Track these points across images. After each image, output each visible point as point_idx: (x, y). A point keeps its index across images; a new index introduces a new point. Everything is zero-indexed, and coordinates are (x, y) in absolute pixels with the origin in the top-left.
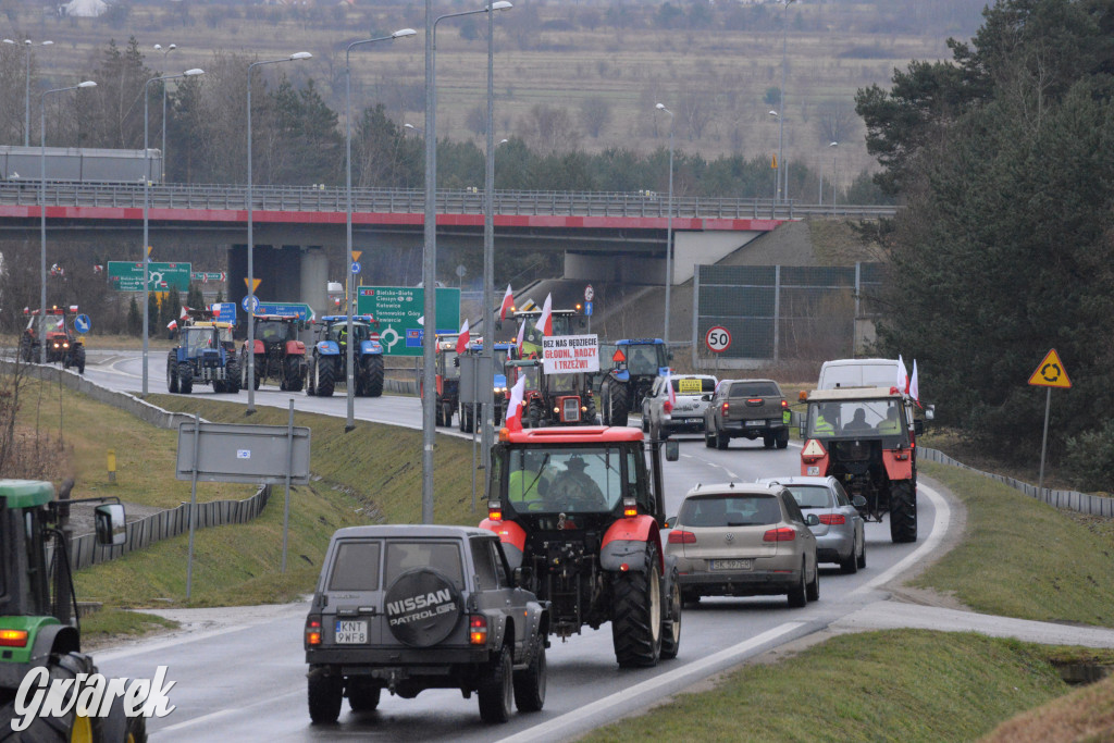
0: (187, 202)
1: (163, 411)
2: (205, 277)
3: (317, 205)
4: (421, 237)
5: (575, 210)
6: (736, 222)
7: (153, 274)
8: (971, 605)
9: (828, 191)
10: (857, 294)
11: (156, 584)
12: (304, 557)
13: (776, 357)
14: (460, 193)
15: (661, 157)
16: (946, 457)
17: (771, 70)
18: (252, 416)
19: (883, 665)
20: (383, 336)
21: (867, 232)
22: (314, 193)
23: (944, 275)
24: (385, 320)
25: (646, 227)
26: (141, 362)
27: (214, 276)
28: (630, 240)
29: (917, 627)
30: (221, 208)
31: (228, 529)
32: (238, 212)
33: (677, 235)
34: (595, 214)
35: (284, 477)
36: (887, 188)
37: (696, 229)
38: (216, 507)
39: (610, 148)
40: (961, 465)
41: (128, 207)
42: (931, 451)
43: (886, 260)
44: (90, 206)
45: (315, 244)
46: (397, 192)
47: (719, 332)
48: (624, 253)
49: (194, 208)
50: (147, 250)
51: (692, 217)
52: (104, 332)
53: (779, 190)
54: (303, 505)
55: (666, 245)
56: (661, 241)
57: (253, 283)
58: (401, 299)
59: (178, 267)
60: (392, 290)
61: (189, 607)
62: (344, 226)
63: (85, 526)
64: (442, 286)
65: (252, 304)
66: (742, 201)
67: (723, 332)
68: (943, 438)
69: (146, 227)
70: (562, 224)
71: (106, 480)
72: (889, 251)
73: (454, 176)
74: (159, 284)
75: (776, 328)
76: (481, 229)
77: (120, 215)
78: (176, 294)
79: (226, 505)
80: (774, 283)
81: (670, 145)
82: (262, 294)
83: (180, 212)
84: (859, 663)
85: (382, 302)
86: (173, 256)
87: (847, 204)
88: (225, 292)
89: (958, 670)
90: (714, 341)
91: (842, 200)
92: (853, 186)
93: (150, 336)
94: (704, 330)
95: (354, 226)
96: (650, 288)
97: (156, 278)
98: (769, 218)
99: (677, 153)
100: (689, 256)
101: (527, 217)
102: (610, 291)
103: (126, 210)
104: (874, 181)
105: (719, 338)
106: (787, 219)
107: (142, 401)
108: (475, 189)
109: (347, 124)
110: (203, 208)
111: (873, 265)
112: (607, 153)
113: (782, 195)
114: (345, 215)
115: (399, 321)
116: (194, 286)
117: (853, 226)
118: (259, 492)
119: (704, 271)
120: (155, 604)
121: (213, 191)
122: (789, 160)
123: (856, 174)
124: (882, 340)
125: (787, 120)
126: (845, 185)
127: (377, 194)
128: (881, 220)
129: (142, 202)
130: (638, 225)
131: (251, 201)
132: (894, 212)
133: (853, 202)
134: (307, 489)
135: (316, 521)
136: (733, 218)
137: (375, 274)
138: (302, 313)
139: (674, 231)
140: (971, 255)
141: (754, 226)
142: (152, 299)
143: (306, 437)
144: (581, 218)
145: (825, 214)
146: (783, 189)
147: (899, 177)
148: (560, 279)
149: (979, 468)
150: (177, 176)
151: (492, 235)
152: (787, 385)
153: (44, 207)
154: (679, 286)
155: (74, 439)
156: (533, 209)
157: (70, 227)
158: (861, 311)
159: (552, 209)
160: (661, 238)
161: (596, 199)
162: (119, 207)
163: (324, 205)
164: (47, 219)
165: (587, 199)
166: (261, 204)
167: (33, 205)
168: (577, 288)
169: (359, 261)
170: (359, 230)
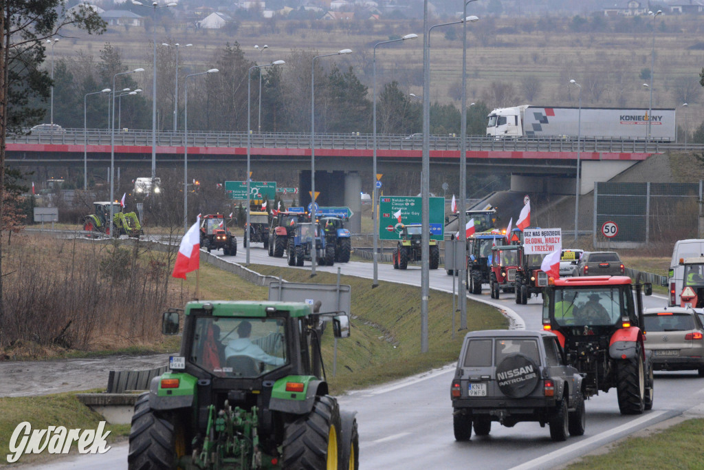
0: (274, 144)
1: (260, 275)
2: (285, 190)
3: (354, 145)
4: (420, 165)
5: (518, 147)
6: (622, 155)
7: (253, 189)
9: (681, 135)
10: (701, 200)
12: (347, 367)
13: (647, 241)
14: (445, 137)
17: (644, 58)
18: (314, 278)
20: (396, 228)
22: (352, 138)
25: (563, 158)
27: (290, 190)
28: (553, 166)
30: (295, 148)
32: (306, 150)
33: (583, 163)
34: (532, 150)
37: (595, 159)
41: (238, 147)
44: (214, 146)
45: (351, 170)
46: (405, 137)
47: (610, 225)
48: (549, 174)
49: (278, 148)
50: (249, 173)
51: (593, 152)
55: (576, 169)
56: (573, 167)
57: (314, 195)
58: (408, 204)
59: (269, 184)
60: (402, 198)
62: (372, 158)
64: (433, 196)
65: (313, 206)
66: (625, 142)
67: (613, 225)
69: (249, 160)
70: (509, 156)
73: (442, 126)
74: (256, 195)
75: (648, 222)
76: (458, 160)
77: (233, 152)
80: (646, 194)
82: (322, 201)
83: (269, 150)
84: (703, 437)
85: (395, 206)
86: (265, 178)
87: (692, 142)
88: (297, 200)
90: (607, 230)
91: (690, 140)
92: (697, 132)
94: (601, 223)
95: (378, 158)
96: (565, 197)
97: (255, 191)
98: (642, 152)
100: (591, 177)
101: (487, 152)
102: (540, 199)
103: (236, 149)
105: (610, 229)
106: (654, 152)
107: (247, 269)
108: (454, 135)
109: (373, 95)
110: (284, 148)
114: (372, 151)
115: (406, 218)
116: (278, 196)
117: (697, 156)
119: (601, 186)
121: (291, 137)
123: (699, 123)
125: (655, 90)
126: (692, 131)
127: (392, 138)
129: (246, 143)
130: (558, 157)
131: (314, 143)
133: (696, 142)
135: (354, 344)
136: (620, 152)
137: (391, 187)
138: (346, 213)
139: (581, 160)
141: (632, 158)
143: (348, 291)
144: (522, 153)
145: (679, 149)
148: (508, 191)
150: (268, 128)
151: (465, 163)
152: (655, 258)
153: (186, 147)
154: (584, 195)
155: (204, 293)
156: (491, 147)
157: (202, 160)
158: (702, 212)
159: (503, 147)
160: (573, 165)
161: (532, 140)
162: (232, 147)
163: (359, 145)
164: (188, 155)
165: (525, 140)
166: (320, 145)
167: (179, 146)
168: (519, 196)
169: (381, 180)
170: (381, 161)
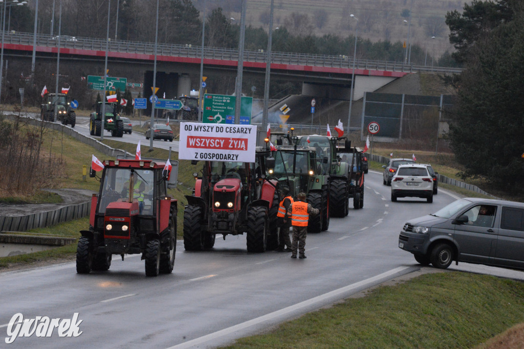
0: (127, 50)
1: (110, 148)
2: (133, 85)
3: (187, 54)
4: (236, 72)
5: (309, 63)
6: (385, 72)
7: (109, 83)
9: (430, 60)
10: (441, 109)
13: (400, 138)
14: (255, 52)
15: (351, 39)
16: (479, 189)
17: (405, 1)
18: (151, 153)
19: (446, 289)
20: (215, 118)
21: (447, 80)
22: (186, 48)
23: (483, 103)
24: (216, 110)
25: (342, 72)
27: (137, 85)
28: (334, 78)
30: (142, 53)
32: (150, 56)
33: (356, 77)
34: (319, 65)
36: (457, 60)
37: (366, 75)
39: (327, 34)
40: (486, 193)
41: (99, 50)
42: (472, 186)
43: (455, 94)
44: (81, 49)
45: (184, 72)
46: (225, 50)
47: (374, 124)
48: (331, 84)
49: (129, 53)
50: (107, 71)
51: (363, 69)
52: (84, 108)
53: (406, 58)
54: (174, 196)
55: (351, 82)
56: (349, 80)
57: (155, 89)
58: (224, 101)
59: (121, 80)
60: (221, 96)
62: (199, 65)
63: (70, 200)
64: (244, 96)
65: (154, 99)
66: (388, 63)
67: (376, 124)
68: (478, 180)
69: (106, 60)
70: (303, 69)
71: (82, 179)
72: (457, 90)
73: (253, 44)
74: (111, 88)
75: (401, 123)
76: (264, 69)
77: (95, 54)
78: (119, 92)
80: (401, 102)
81: (356, 34)
82: (159, 95)
83: (123, 54)
84: (434, 288)
85: (215, 102)
86: (119, 75)
87: (438, 66)
88: (142, 93)
89: (482, 293)
90: (371, 129)
91: (435, 64)
92: (441, 58)
94: (367, 123)
95: (204, 65)
96: (342, 102)
97: (110, 84)
98: (400, 71)
99: (359, 38)
100: (362, 87)
101: (286, 65)
102: (323, 102)
103: (97, 52)
104: (452, 56)
105: (374, 127)
106: (409, 72)
107: (100, 143)
108: (262, 51)
109: (204, 17)
110: (134, 53)
111: (450, 96)
112: (325, 36)
113: (408, 61)
114: (200, 60)
115: (223, 111)
116: (128, 89)
117: (440, 77)
119: (369, 95)
121: (139, 45)
122: (412, 44)
123: (443, 52)
124: (452, 131)
125: (412, 25)
126: (437, 57)
127: (216, 51)
128: (454, 75)
129: (105, 48)
130: (338, 71)
131: (156, 50)
132: (461, 71)
133: (440, 66)
134: (176, 188)
135: (179, 203)
136: (383, 70)
137: (213, 88)
138: (177, 105)
139: (355, 75)
140: (497, 94)
141: (393, 75)
143: (176, 165)
144: (311, 67)
145: (427, 71)
146: (408, 58)
147: (464, 55)
148: (300, 95)
150: (122, 37)
151: (269, 73)
152: (405, 151)
153: (59, 48)
154: (356, 101)
155: (68, 159)
156: (289, 61)
157: (71, 58)
158: (442, 117)
159: (298, 62)
160: (348, 78)
161: (320, 58)
162: (94, 50)
163: (190, 54)
164: (60, 54)
165: (315, 58)
166: (161, 52)
167: (54, 47)
168: (308, 100)
169: (206, 81)
170: (207, 67)
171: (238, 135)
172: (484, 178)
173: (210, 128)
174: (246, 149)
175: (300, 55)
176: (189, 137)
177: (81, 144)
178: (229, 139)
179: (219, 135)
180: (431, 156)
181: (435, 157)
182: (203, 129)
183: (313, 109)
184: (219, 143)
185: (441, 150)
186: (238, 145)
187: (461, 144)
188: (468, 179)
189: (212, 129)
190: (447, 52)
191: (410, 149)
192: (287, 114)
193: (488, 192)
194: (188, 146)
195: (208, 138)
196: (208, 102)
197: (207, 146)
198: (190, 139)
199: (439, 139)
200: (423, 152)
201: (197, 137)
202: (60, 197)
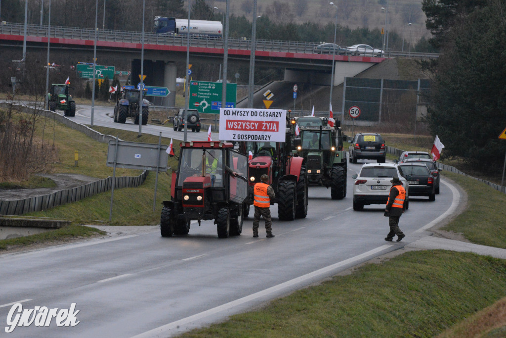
0: (114, 39)
1: (100, 134)
2: (120, 73)
3: (173, 43)
4: (223, 59)
5: (290, 50)
6: (364, 58)
7: (97, 71)
8: (470, 240)
9: (407, 46)
10: (419, 93)
11: (96, 214)
13: (380, 121)
14: (238, 40)
15: (331, 27)
16: (457, 170)
18: (140, 138)
20: (201, 104)
21: (425, 65)
22: (170, 37)
23: (460, 86)
24: (202, 97)
25: (322, 59)
26: (90, 111)
27: (125, 73)
28: (315, 64)
29: (445, 249)
30: (129, 42)
31: (128, 189)
32: (137, 44)
33: (337, 63)
34: (300, 52)
35: (155, 167)
36: (434, 45)
37: (345, 61)
38: (124, 179)
39: (307, 22)
40: (464, 174)
41: (87, 39)
42: (450, 167)
43: (432, 78)
44: (70, 38)
45: (170, 60)
46: (210, 38)
47: (355, 108)
48: (312, 70)
49: (117, 42)
50: (95, 59)
51: (344, 55)
53: (384, 44)
54: (163, 180)
55: (331, 67)
56: (329, 66)
57: (142, 77)
58: (210, 87)
59: (108, 68)
60: (206, 83)
61: (110, 225)
62: (185, 53)
63: (64, 185)
64: (228, 82)
67: (357, 108)
68: (456, 161)
69: (95, 50)
70: (284, 56)
71: (74, 164)
72: (434, 74)
73: (236, 32)
74: (100, 76)
75: (380, 107)
76: (249, 57)
77: (83, 43)
78: (108, 81)
79: (128, 179)
80: (380, 87)
81: (335, 22)
82: (146, 82)
83: (110, 43)
84: (418, 265)
85: (201, 88)
86: (106, 63)
87: (414, 51)
88: (130, 80)
90: (352, 113)
91: (413, 50)
92: (418, 44)
93: (95, 99)
94: (348, 107)
95: (190, 53)
96: (323, 87)
97: (98, 73)
98: (379, 57)
99: (338, 26)
100: (342, 73)
101: (269, 52)
102: (305, 88)
103: (86, 41)
104: (429, 42)
105: (355, 111)
106: (387, 57)
107: (91, 129)
108: (245, 38)
109: (188, 6)
110: (121, 42)
111: (427, 80)
112: (305, 24)
113: (386, 47)
114: (185, 48)
115: (209, 97)
116: (116, 77)
117: (417, 62)
118: (143, 173)
119: (349, 80)
120: (95, 223)
121: (126, 34)
122: (389, 30)
123: (419, 38)
124: (430, 114)
125: (389, 12)
126: (414, 43)
127: (201, 39)
128: (431, 60)
129: (94, 37)
130: (319, 58)
131: (143, 39)
132: (438, 56)
134: (165, 173)
135: (168, 187)
136: (363, 56)
137: (198, 75)
138: (164, 92)
139: (335, 61)
140: (473, 77)
141: (372, 61)
142: (97, 82)
143: (166, 150)
144: (293, 54)
145: (405, 56)
146: (386, 44)
147: (439, 40)
148: (282, 81)
149: (472, 176)
150: (110, 26)
151: (254, 60)
152: (384, 134)
153: (49, 38)
154: (336, 86)
155: (59, 145)
156: (272, 48)
157: (60, 48)
158: (419, 101)
159: (279, 49)
160: (329, 64)
161: (301, 45)
162: (83, 39)
163: (176, 43)
164: (50, 43)
165: (296, 45)
166: (148, 41)
167: (44, 36)
168: (290, 85)
169: (191, 69)
170: (192, 55)
171: (270, 119)
172: (462, 160)
173: (246, 113)
174: (278, 131)
175: (282, 42)
176: (228, 121)
177: (72, 130)
178: (263, 122)
179: (254, 118)
180: (410, 139)
181: (414, 139)
182: (239, 113)
183: (295, 94)
184: (253, 126)
185: (419, 133)
186: (270, 127)
187: (439, 127)
188: (446, 160)
189: (247, 113)
190: (423, 38)
191: (390, 132)
192: (271, 99)
193: (466, 173)
194: (227, 128)
195: (244, 121)
196: (194, 89)
197: (244, 128)
198: (228, 122)
199: (417, 122)
200: (402, 135)
201: (234, 121)
202: (54, 182)
